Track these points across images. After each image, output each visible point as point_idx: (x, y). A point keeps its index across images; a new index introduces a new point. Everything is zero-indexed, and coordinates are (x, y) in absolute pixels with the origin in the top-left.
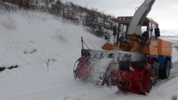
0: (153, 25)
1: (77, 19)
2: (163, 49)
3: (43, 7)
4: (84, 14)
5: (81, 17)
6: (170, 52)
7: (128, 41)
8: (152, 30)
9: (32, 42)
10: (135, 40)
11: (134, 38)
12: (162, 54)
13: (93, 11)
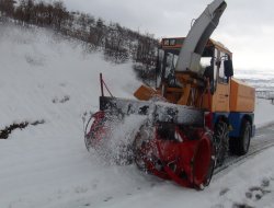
0: (222, 54)
1: (125, 51)
2: (240, 100)
3: (79, 32)
4: (135, 43)
5: (130, 46)
6: (252, 106)
7: (178, 83)
8: (219, 64)
9: (63, 85)
10: (188, 82)
11: (187, 77)
12: (238, 109)
13: (148, 38)
